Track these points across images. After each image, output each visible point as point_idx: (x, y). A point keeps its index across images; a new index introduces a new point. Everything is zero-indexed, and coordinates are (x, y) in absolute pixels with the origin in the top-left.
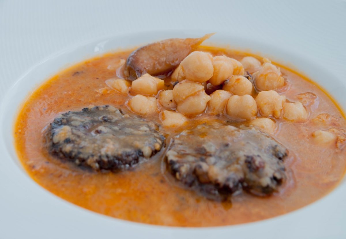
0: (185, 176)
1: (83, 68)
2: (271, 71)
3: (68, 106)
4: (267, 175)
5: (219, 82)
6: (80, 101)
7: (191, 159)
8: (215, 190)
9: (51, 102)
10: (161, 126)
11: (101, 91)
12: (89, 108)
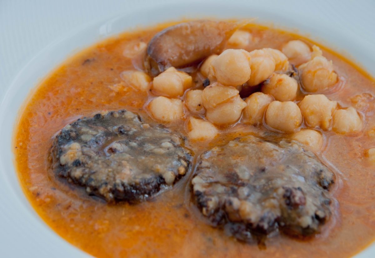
0: (213, 211)
1: (95, 54)
2: (321, 67)
3: (77, 109)
4: (307, 213)
5: (257, 82)
6: (91, 102)
7: (220, 189)
8: (247, 230)
9: (57, 104)
10: (187, 139)
11: (116, 87)
12: (103, 115)
